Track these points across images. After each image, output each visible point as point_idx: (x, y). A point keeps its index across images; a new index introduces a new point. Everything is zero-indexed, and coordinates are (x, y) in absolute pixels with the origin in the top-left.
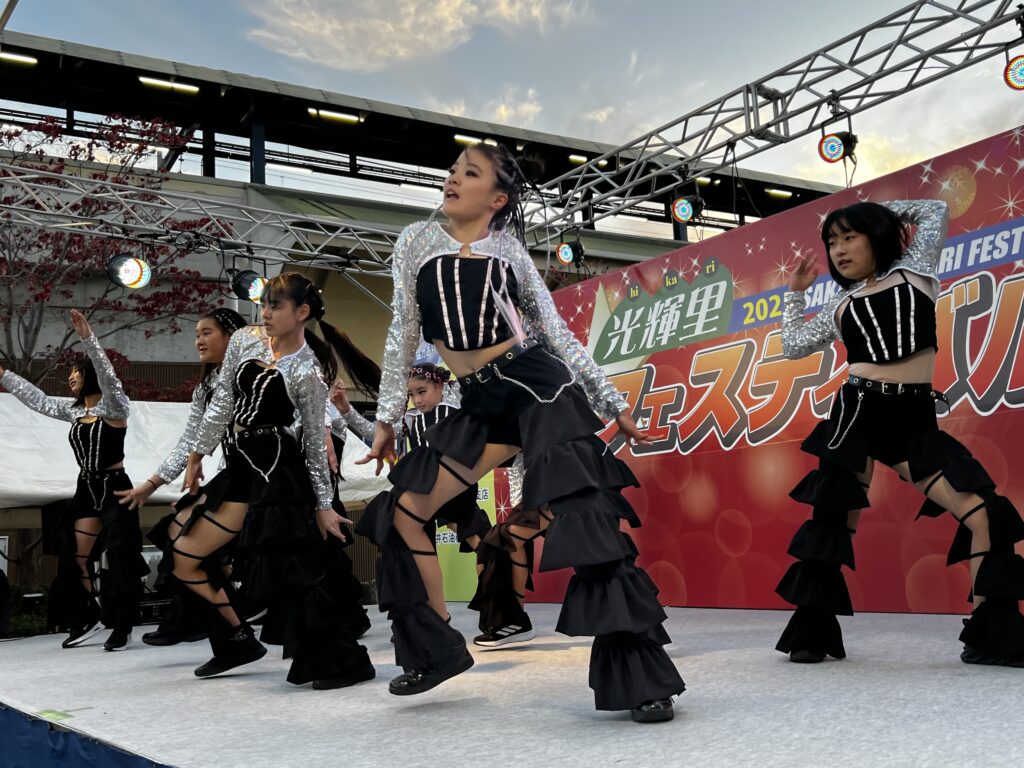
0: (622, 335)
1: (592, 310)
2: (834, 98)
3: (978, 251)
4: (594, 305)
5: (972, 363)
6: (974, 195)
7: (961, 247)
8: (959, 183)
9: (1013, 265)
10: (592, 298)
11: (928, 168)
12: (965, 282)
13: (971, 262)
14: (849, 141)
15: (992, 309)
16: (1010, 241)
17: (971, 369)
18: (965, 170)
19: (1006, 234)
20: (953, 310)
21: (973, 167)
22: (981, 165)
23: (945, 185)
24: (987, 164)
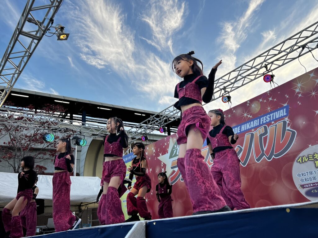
0: (177, 149)
1: (169, 144)
2: (224, 88)
3: (262, 120)
4: (169, 143)
5: (265, 148)
6: (260, 107)
7: (258, 120)
8: (256, 105)
9: (271, 123)
10: (169, 141)
11: (248, 102)
12: (260, 128)
13: (261, 123)
14: (229, 98)
15: (268, 134)
16: (270, 117)
17: (265, 149)
18: (257, 102)
19: (269, 116)
20: (258, 135)
21: (259, 101)
22: (261, 100)
23: (253, 106)
24: (262, 100)
